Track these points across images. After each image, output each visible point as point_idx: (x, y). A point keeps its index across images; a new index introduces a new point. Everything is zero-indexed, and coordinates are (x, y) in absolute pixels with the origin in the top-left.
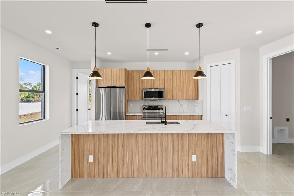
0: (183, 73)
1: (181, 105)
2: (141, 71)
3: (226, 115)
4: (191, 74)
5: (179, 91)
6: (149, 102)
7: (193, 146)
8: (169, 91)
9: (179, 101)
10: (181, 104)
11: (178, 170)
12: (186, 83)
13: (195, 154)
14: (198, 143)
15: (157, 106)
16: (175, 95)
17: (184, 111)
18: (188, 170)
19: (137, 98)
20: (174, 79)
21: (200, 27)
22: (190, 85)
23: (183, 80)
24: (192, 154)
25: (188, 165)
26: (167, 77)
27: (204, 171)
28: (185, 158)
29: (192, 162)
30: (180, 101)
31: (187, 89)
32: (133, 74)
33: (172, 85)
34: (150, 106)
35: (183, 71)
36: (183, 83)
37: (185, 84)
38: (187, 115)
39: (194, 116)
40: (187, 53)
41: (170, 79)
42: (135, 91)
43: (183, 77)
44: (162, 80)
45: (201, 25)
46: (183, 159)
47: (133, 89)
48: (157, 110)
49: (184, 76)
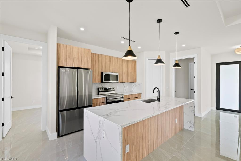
0: (129, 62)
1: (124, 87)
5: (126, 75)
6: (102, 85)
9: (123, 83)
11: (171, 132)
12: (130, 69)
14: (177, 110)
15: (110, 89)
16: (124, 79)
18: (174, 130)
19: (97, 81)
20: (124, 66)
21: (177, 34)
23: (129, 67)
24: (175, 119)
25: (174, 127)
26: (119, 63)
31: (131, 74)
33: (122, 70)
39: (138, 94)
41: (121, 66)
45: (177, 33)
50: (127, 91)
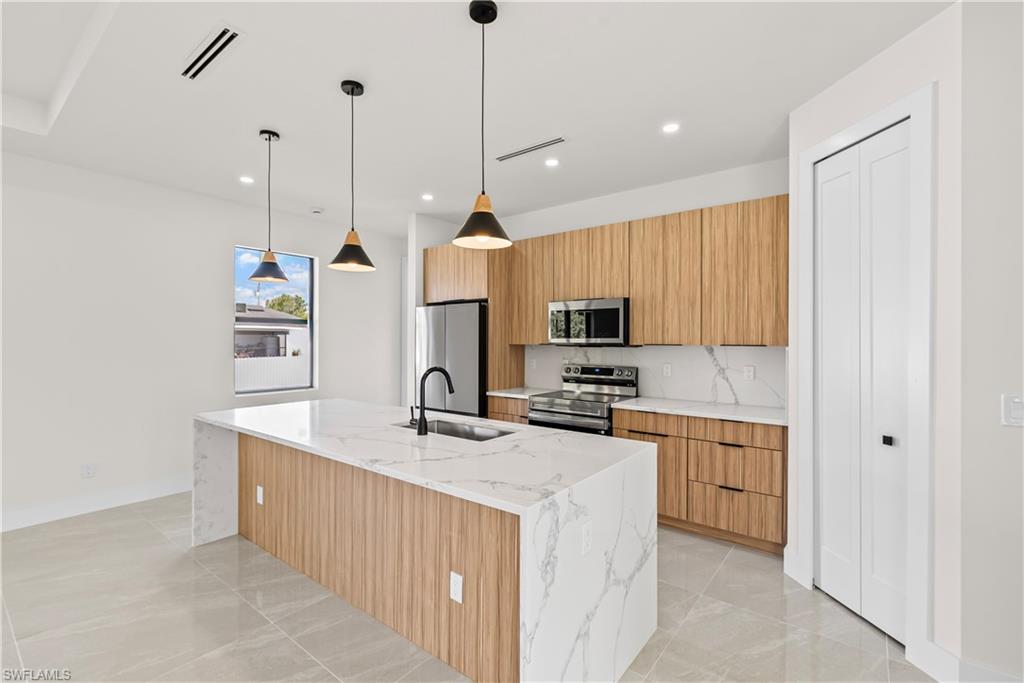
0: (714, 221)
1: (722, 371)
2: (548, 236)
3: (888, 441)
4: (753, 218)
5: (692, 305)
6: (588, 354)
7: (455, 535)
8: (647, 307)
9: (711, 351)
10: (723, 365)
11: (410, 609)
12: (726, 266)
13: (461, 574)
14: (469, 527)
15: (609, 371)
16: (673, 325)
17: (736, 399)
18: (437, 626)
20: (673, 251)
22: (746, 272)
23: (713, 253)
24: (451, 570)
25: (437, 606)
26: (642, 247)
27: (488, 660)
28: (430, 574)
29: (451, 600)
30: (719, 351)
31: (733, 292)
32: (524, 253)
33: (660, 283)
34: (585, 370)
35: (711, 209)
36: (713, 266)
37: (720, 271)
38: (706, 419)
39: (743, 427)
40: (671, 128)
41: (655, 257)
42: (530, 312)
43: (712, 240)
44: (621, 264)
46: (423, 576)
47: (524, 307)
48: (617, 388)
49: (719, 234)
50: (740, 401)
